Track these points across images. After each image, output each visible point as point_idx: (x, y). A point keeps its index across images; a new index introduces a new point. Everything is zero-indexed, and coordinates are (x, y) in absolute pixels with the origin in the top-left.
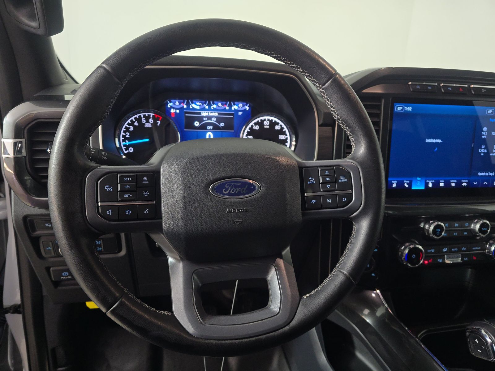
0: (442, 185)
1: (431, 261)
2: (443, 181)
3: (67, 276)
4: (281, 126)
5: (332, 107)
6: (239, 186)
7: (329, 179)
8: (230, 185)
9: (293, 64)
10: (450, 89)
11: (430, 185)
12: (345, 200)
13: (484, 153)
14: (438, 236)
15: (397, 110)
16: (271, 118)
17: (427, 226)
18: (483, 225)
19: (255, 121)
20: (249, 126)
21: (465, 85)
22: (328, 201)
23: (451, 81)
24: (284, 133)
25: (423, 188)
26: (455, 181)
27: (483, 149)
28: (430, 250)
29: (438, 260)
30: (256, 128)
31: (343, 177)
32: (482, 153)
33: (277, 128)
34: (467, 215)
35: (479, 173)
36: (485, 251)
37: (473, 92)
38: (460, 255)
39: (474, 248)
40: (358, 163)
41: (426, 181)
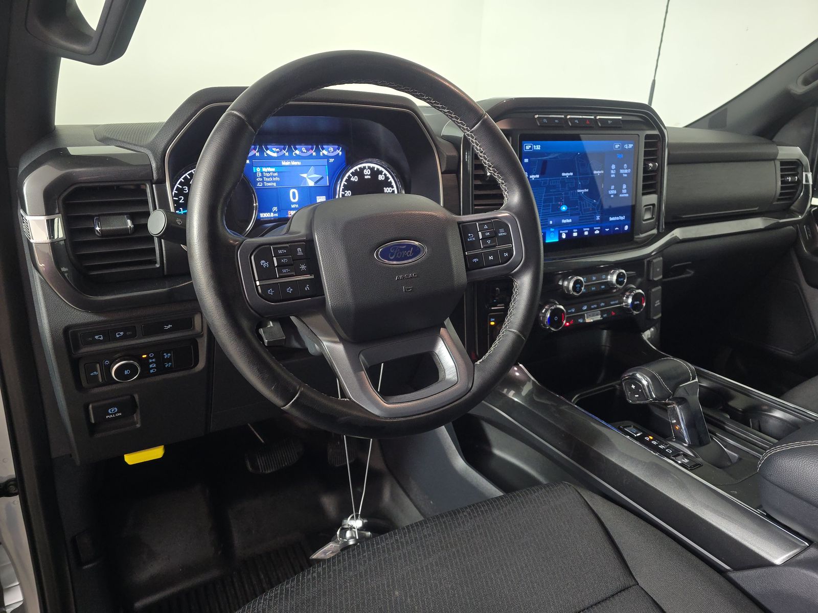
0: (575, 234)
1: (572, 322)
2: (576, 230)
3: (115, 414)
4: (385, 175)
5: (482, 152)
6: (404, 249)
7: (488, 234)
8: (395, 248)
9: (438, 104)
10: (577, 121)
11: (564, 236)
12: (506, 255)
13: (613, 194)
14: (578, 292)
15: (526, 149)
16: (372, 165)
17: (566, 283)
18: (619, 276)
19: (353, 170)
20: (346, 178)
21: (592, 116)
22: (490, 258)
23: (577, 113)
24: (390, 185)
25: (557, 240)
26: (588, 229)
27: (613, 190)
28: (570, 309)
29: (579, 320)
30: (355, 179)
31: (502, 230)
32: (612, 194)
33: (381, 177)
34: (602, 266)
35: (610, 218)
36: (622, 305)
37: (600, 125)
38: (599, 312)
39: (612, 303)
40: (515, 213)
41: (559, 232)
